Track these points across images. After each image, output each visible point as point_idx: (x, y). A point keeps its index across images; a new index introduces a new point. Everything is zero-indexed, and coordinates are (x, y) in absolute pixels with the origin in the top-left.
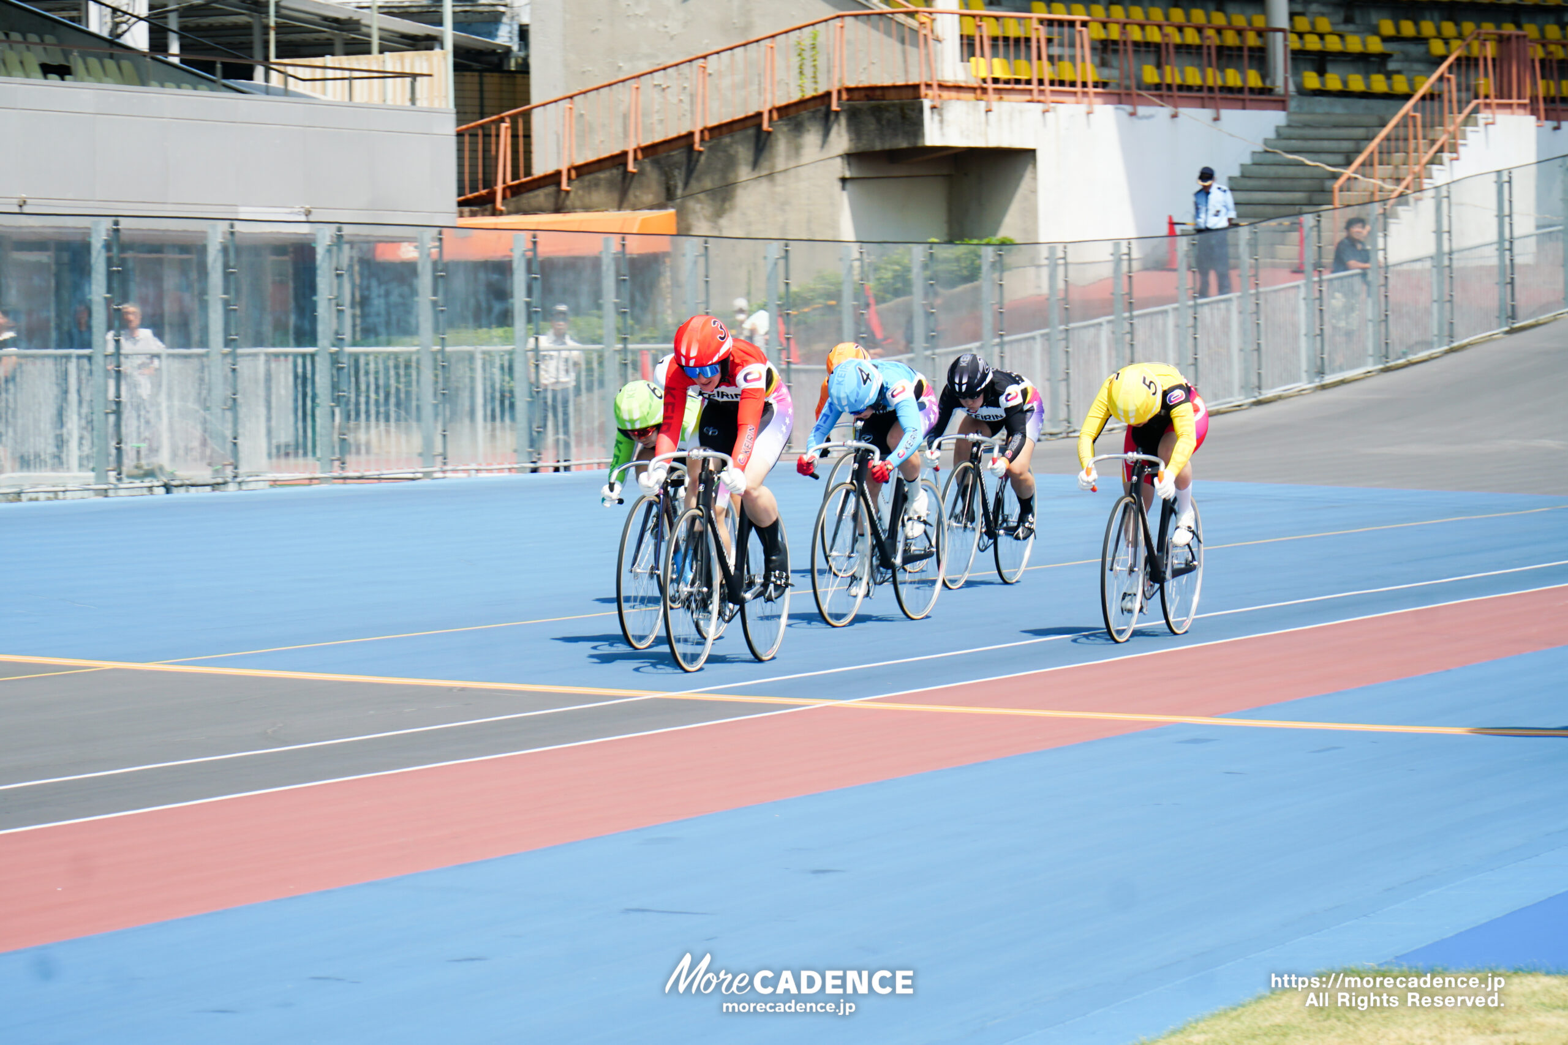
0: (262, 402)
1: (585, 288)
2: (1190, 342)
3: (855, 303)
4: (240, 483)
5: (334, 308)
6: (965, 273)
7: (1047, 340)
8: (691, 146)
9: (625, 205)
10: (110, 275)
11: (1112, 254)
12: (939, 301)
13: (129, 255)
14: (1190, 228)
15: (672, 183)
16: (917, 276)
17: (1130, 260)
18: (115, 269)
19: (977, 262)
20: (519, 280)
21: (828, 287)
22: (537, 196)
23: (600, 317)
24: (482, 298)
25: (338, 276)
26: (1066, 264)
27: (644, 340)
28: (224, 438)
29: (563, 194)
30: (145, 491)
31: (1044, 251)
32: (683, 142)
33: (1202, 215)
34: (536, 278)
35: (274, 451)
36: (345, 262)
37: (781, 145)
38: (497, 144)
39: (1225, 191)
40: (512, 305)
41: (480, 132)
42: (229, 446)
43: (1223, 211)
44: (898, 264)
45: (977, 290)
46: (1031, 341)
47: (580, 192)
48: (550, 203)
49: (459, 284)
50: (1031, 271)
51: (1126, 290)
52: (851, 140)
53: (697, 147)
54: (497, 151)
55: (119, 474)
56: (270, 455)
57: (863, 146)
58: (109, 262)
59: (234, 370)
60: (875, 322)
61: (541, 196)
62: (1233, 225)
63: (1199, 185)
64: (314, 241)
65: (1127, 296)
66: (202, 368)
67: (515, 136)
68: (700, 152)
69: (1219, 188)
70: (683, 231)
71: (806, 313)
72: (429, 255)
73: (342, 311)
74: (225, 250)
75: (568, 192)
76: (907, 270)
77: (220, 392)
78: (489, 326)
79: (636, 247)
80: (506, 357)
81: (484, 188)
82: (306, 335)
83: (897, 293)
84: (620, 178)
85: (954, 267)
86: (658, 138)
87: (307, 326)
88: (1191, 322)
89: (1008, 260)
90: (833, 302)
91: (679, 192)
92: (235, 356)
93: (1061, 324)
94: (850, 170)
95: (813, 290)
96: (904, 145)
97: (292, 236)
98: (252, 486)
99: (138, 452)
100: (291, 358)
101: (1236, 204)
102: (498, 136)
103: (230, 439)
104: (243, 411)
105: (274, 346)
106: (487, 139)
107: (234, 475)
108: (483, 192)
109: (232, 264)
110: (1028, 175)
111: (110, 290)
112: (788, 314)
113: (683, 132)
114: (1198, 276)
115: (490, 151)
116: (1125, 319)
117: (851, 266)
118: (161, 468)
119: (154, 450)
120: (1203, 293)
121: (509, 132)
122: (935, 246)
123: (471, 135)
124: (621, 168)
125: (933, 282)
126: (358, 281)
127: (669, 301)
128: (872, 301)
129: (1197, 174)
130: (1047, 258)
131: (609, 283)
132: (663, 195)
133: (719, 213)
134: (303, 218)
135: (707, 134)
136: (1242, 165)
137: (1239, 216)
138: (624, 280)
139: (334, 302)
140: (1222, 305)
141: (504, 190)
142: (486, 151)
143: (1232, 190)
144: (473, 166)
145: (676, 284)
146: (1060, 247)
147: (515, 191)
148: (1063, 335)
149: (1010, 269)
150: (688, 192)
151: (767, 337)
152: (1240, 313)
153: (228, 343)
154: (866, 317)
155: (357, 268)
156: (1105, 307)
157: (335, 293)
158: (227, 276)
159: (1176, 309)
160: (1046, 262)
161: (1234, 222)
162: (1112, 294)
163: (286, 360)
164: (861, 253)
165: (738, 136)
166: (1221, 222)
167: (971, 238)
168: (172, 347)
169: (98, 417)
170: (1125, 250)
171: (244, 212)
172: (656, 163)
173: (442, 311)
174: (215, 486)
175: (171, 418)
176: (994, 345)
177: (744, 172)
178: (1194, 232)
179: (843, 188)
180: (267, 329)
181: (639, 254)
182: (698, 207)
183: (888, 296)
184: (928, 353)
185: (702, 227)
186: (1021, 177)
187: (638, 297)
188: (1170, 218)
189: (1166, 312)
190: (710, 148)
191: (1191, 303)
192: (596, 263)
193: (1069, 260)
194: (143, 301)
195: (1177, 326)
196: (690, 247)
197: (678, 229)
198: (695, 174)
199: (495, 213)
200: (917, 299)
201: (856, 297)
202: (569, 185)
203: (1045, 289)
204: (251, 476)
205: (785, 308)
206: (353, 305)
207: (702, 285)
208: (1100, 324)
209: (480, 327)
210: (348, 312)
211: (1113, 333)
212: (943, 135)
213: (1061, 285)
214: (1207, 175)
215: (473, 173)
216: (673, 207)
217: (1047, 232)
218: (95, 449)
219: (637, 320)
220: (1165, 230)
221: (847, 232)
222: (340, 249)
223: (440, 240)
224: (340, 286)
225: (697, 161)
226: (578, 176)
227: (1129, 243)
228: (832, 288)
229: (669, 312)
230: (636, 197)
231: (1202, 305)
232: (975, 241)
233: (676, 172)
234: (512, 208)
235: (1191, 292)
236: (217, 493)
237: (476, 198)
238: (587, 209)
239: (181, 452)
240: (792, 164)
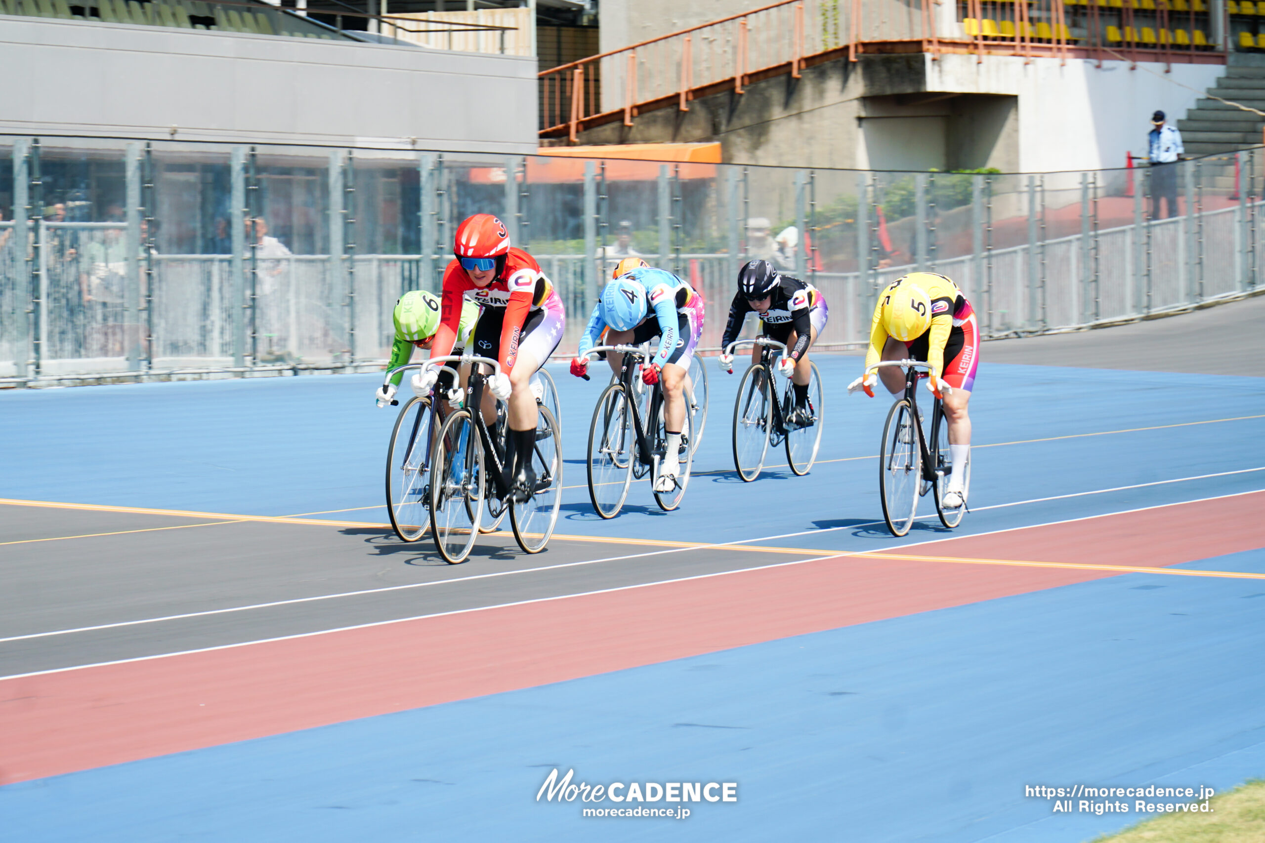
0: (374, 300)
1: (645, 207)
2: (1144, 257)
3: (869, 221)
4: (356, 367)
5: (436, 222)
6: (960, 197)
7: (1027, 253)
8: (732, 90)
9: (678, 138)
10: (248, 193)
11: (1081, 183)
12: (938, 221)
13: (263, 176)
14: (1144, 161)
15: (717, 120)
16: (920, 200)
17: (1095, 188)
18: (250, 187)
19: (970, 189)
20: (590, 200)
21: (849, 208)
22: (605, 130)
23: (657, 231)
24: (559, 214)
25: (440, 195)
26: (1043, 191)
27: (693, 251)
28: (343, 329)
29: (626, 129)
30: (276, 374)
31: (1024, 181)
32: (726, 86)
33: (1155, 151)
34: (603, 199)
35: (384, 341)
36: (444, 183)
37: (808, 90)
38: (572, 86)
39: (1173, 131)
40: (583, 220)
41: (557, 77)
42: (347, 336)
43: (1173, 147)
44: (903, 189)
45: (969, 211)
46: (1014, 255)
47: (641, 127)
48: (615, 136)
49: (540, 203)
50: (1013, 197)
51: (1091, 213)
52: (866, 86)
53: (739, 90)
54: (572, 92)
55: (254, 359)
56: (381, 344)
57: (876, 91)
58: (247, 182)
59: (351, 273)
60: (885, 237)
61: (608, 130)
62: (1181, 159)
63: (1152, 125)
64: (419, 166)
65: (1092, 218)
66: (324, 272)
67: (586, 80)
68: (741, 95)
69: (1169, 129)
70: (727, 160)
71: (827, 229)
72: (515, 178)
73: (441, 225)
74: (344, 173)
75: (630, 127)
76: (912, 194)
77: (340, 291)
78: (564, 238)
79: (687, 173)
80: (580, 264)
81: (561, 123)
82: (412, 244)
83: (903, 213)
84: (673, 116)
85: (950, 192)
86: (706, 83)
87: (413, 237)
88: (1145, 240)
89: (996, 187)
90: (850, 221)
91: (723, 128)
92: (352, 261)
93: (1038, 241)
94: (866, 111)
95: (834, 210)
96: (909, 90)
97: (402, 162)
98: (366, 370)
99: (270, 340)
100: (399, 264)
101: (1184, 142)
102: (572, 80)
103: (348, 330)
104: (358, 308)
105: (385, 253)
106: (563, 82)
107: (350, 360)
108: (560, 126)
109: (350, 184)
110: (1011, 116)
111: (247, 205)
112: (813, 230)
113: (727, 78)
114: (1151, 201)
115: (565, 92)
116: (1091, 236)
117: (865, 192)
118: (289, 354)
119: (283, 340)
120: (1155, 215)
121: (582, 77)
122: (935, 175)
123: (550, 79)
124: (675, 108)
125: (933, 205)
126: (455, 200)
127: (714, 219)
128: (882, 220)
129: (1151, 116)
130: (1027, 186)
131: (664, 203)
132: (709, 133)
133: (756, 146)
134: (410, 147)
135: (746, 80)
136: (1189, 110)
137: (1187, 152)
138: (677, 201)
139: (435, 217)
140: (1171, 226)
141: (578, 124)
142: (563, 92)
143: (1180, 130)
144: (552, 105)
145: (721, 204)
146: (1038, 177)
147: (586, 126)
148: (1039, 250)
149: (996, 195)
150: (730, 128)
151: (796, 249)
152: (1186, 233)
153: (346, 250)
154: (877, 233)
155: (454, 189)
156: (1074, 227)
157: (436, 210)
158: (346, 194)
159: (1132, 229)
160: (1026, 189)
161: (1182, 157)
162: (1081, 216)
163: (395, 265)
164: (874, 180)
165: (773, 81)
166: (1171, 157)
167: (966, 168)
168: (300, 253)
169: (236, 312)
170: (1091, 180)
171: (360, 142)
172: (704, 103)
173: (525, 225)
174: (335, 369)
175: (298, 312)
176: (984, 258)
177: (777, 112)
178: (1148, 165)
179: (860, 126)
180: (379, 239)
181: (690, 179)
182: (738, 140)
183: (896, 216)
184: (929, 263)
185: (742, 157)
186: (1005, 119)
187: (689, 216)
188: (1129, 153)
189: (1124, 231)
190: (749, 92)
191: (1145, 224)
192: (654, 186)
193: (1047, 187)
194: (276, 215)
195: (1134, 243)
196: (732, 173)
197: (723, 158)
198: (737, 113)
199: (570, 144)
200: (920, 219)
201: (870, 218)
202: (632, 121)
203: (1025, 212)
204: (364, 362)
205: (811, 225)
206: (451, 220)
207: (742, 206)
208: (1070, 241)
209: (557, 239)
210: (447, 225)
211: (1081, 248)
212: (942, 82)
213: (1038, 208)
214: (1159, 117)
215: (552, 110)
216: (718, 140)
217: (1028, 163)
218: (234, 338)
219: (688, 234)
220: (1124, 163)
221: (862, 160)
222: (440, 173)
223: (524, 166)
224: (441, 204)
225: (738, 102)
226: (640, 113)
227: (1095, 174)
228: (850, 209)
229: (714, 227)
230: (687, 131)
231: (1155, 225)
232: (968, 171)
233: (721, 111)
234: (584, 140)
235: (1145, 214)
236: (336, 376)
237: (554, 131)
238: (646, 141)
239: (306, 342)
240: (817, 106)
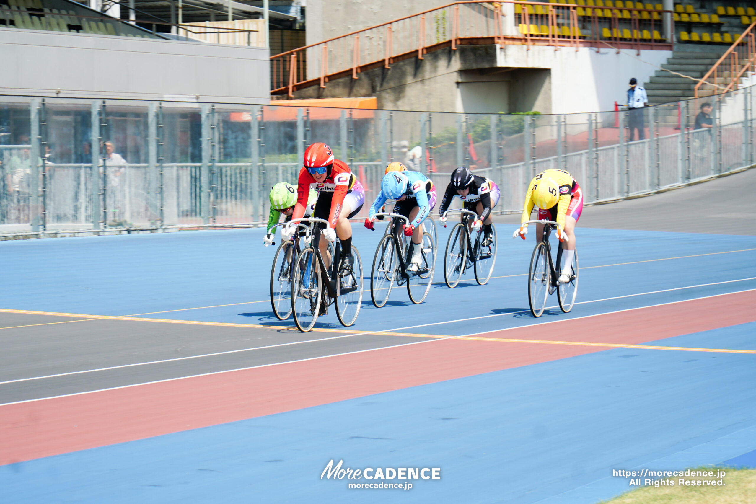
0: (175, 190)
1: (332, 135)
2: (625, 163)
3: (463, 143)
4: (164, 229)
5: (211, 144)
6: (517, 128)
7: (556, 161)
8: (383, 67)
9: (352, 95)
10: (101, 127)
11: (588, 120)
12: (504, 142)
13: (110, 118)
14: (625, 107)
15: (375, 84)
16: (493, 130)
17: (596, 123)
18: (103, 124)
19: (522, 124)
20: (300, 131)
21: (451, 135)
22: (309, 90)
23: (339, 149)
24: (282, 140)
25: (213, 128)
26: (565, 125)
27: (361, 161)
28: (156, 207)
29: (322, 89)
30: (118, 233)
31: (555, 118)
32: (380, 64)
33: (631, 101)
34: (308, 130)
35: (181, 213)
36: (215, 122)
37: (428, 66)
38: (290, 65)
39: (642, 90)
40: (297, 143)
41: (281, 59)
42: (159, 211)
43: (641, 99)
44: (484, 124)
45: (522, 137)
46: (548, 162)
47: (330, 89)
48: (315, 94)
49: (271, 133)
50: (548, 128)
51: (594, 138)
52: (461, 64)
53: (387, 67)
54: (290, 68)
55: (105, 224)
56: (179, 216)
57: (468, 67)
58: (101, 121)
59: (161, 174)
60: (473, 152)
61: (311, 90)
62: (646, 106)
63: (629, 86)
64: (200, 111)
65: (595, 140)
66: (145, 174)
67: (298, 61)
68: (388, 69)
69: (639, 88)
70: (380, 108)
71: (439, 148)
72: (256, 119)
73: (213, 146)
74: (157, 116)
75: (324, 88)
76: (489, 127)
77: (155, 184)
78: (286, 153)
79: (357, 115)
80: (294, 169)
81: (284, 86)
82: (196, 157)
83: (484, 138)
84: (349, 82)
85: (511, 126)
86: (368, 62)
87: (197, 153)
88: (625, 153)
89: (538, 122)
90: (452, 143)
91: (378, 89)
92: (162, 167)
93: (563, 154)
94: (461, 78)
95: (443, 137)
96: (487, 66)
97: (191, 109)
98: (170, 230)
99: (114, 214)
100: (189, 169)
101: (648, 96)
102: (290, 61)
103: (159, 207)
104: (165, 194)
105: (181, 162)
106: (285, 62)
107: (161, 225)
108: (283, 88)
109: (161, 122)
110: (547, 81)
111: (101, 135)
112: (431, 148)
113: (380, 59)
114: (629, 130)
115: (286, 68)
116: (594, 151)
117: (461, 126)
118: (125, 222)
119: (122, 214)
120: (631, 139)
121: (296, 59)
122: (502, 116)
123: (277, 61)
124: (350, 77)
125: (501, 133)
126: (222, 131)
127: (373, 142)
128: (471, 142)
129: (629, 81)
130: (556, 122)
131: (344, 132)
132: (370, 91)
133: (397, 99)
134: (195, 100)
135: (392, 61)
136: (651, 77)
137: (649, 102)
138: (351, 131)
139: (210, 141)
140: (641, 145)
141: (293, 87)
142: (284, 68)
143: (646, 89)
144: (278, 76)
145: (376, 133)
146: (562, 116)
147: (298, 88)
148: (563, 159)
149: (538, 127)
150: (382, 89)
151: (421, 159)
152: (650, 149)
153: (159, 161)
154: (468, 150)
155: (221, 125)
156: (584, 146)
157: (211, 137)
158: (158, 128)
159: (618, 147)
160: (555, 123)
161: (647, 104)
162: (588, 139)
163: (187, 170)
164: (466, 118)
165: (407, 61)
166: (640, 105)
167: (520, 111)
168: (131, 162)
169: (95, 197)
170: (594, 118)
171: (166, 97)
172: (367, 74)
173: (263, 146)
174: (152, 230)
175: (130, 197)
176: (531, 164)
177: (409, 79)
178: (627, 109)
179: (458, 87)
180: (177, 154)
181: (358, 119)
182: (387, 96)
183: (480, 140)
184: (499, 167)
185: (389, 106)
186: (543, 83)
187: (358, 140)
188: (616, 102)
189: (613, 148)
190: (393, 68)
191: (625, 144)
192: (337, 123)
193: (567, 122)
194: (117, 140)
195: (619, 155)
196: (383, 115)
197: (378, 107)
198: (386, 80)
199: (289, 98)
200: (493, 141)
201: (464, 140)
202: (325, 85)
203: (555, 137)
204: (169, 226)
205: (429, 145)
206: (219, 143)
207: (389, 134)
208: (582, 154)
209: (281, 154)
210: (217, 146)
211: (588, 158)
212: (506, 62)
213: (563, 135)
214: (633, 82)
215: (278, 79)
216: (375, 96)
217: (557, 109)
218: (93, 212)
219: (357, 150)
220: (613, 108)
221: (459, 107)
222: (213, 116)
223: (262, 111)
224: (213, 133)
225: (387, 73)
226: (329, 80)
227: (596, 115)
228: (452, 136)
229: (373, 147)
230: (357, 91)
231: (631, 145)
232: (521, 113)
233: (377, 79)
234: (297, 96)
235: (626, 138)
236: (153, 234)
237: (279, 91)
238: (333, 96)
239: (135, 214)
240: (433, 75)
